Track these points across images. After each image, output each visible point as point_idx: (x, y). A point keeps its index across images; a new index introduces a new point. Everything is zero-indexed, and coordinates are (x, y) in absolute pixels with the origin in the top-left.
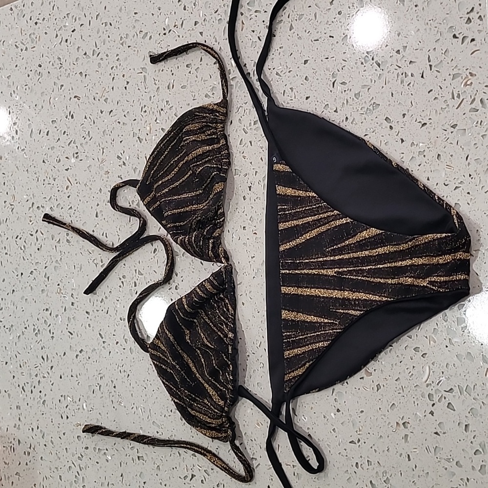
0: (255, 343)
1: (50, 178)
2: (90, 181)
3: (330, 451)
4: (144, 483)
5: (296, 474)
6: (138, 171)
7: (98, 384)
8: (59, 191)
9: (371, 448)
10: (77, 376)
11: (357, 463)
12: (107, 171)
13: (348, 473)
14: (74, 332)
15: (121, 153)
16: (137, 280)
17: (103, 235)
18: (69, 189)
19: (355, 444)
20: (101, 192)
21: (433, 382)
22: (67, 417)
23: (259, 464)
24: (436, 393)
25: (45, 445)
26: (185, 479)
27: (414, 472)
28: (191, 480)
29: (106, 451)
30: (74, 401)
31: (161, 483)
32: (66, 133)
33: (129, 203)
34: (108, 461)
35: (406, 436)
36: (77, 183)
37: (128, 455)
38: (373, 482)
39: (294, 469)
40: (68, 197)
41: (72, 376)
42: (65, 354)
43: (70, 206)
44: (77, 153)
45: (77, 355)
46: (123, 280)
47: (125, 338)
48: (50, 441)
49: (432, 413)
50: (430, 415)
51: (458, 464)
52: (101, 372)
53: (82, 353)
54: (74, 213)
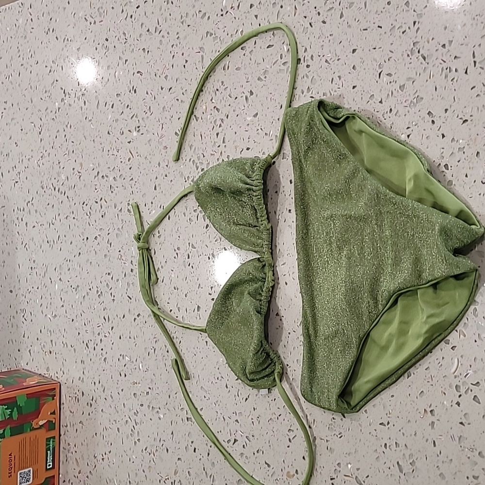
0: (296, 322)
1: (114, 150)
2: (150, 154)
3: (361, 430)
4: (192, 442)
5: (329, 448)
6: (193, 148)
7: (153, 347)
8: (121, 162)
9: (400, 431)
10: (134, 338)
11: (386, 444)
12: (166, 146)
13: (377, 453)
14: (133, 297)
15: (179, 130)
16: (191, 252)
17: (160, 207)
18: (130, 161)
19: (385, 426)
20: (159, 166)
21: (461, 374)
22: (125, 376)
23: (296, 436)
24: (463, 385)
25: (106, 399)
26: (228, 443)
27: (438, 458)
28: (234, 444)
29: (159, 410)
30: (131, 361)
31: (207, 444)
32: (129, 107)
33: (185, 179)
34: (160, 419)
35: (433, 423)
36: (138, 156)
37: (178, 415)
38: (400, 463)
39: (328, 443)
40: (130, 169)
41: (130, 338)
42: (124, 316)
43: (131, 178)
44: (139, 127)
45: (135, 319)
46: (177, 251)
47: (178, 306)
48: (110, 396)
49: (458, 404)
50: (457, 405)
51: (481, 454)
52: (156, 336)
53: (140, 317)
54: (135, 185)
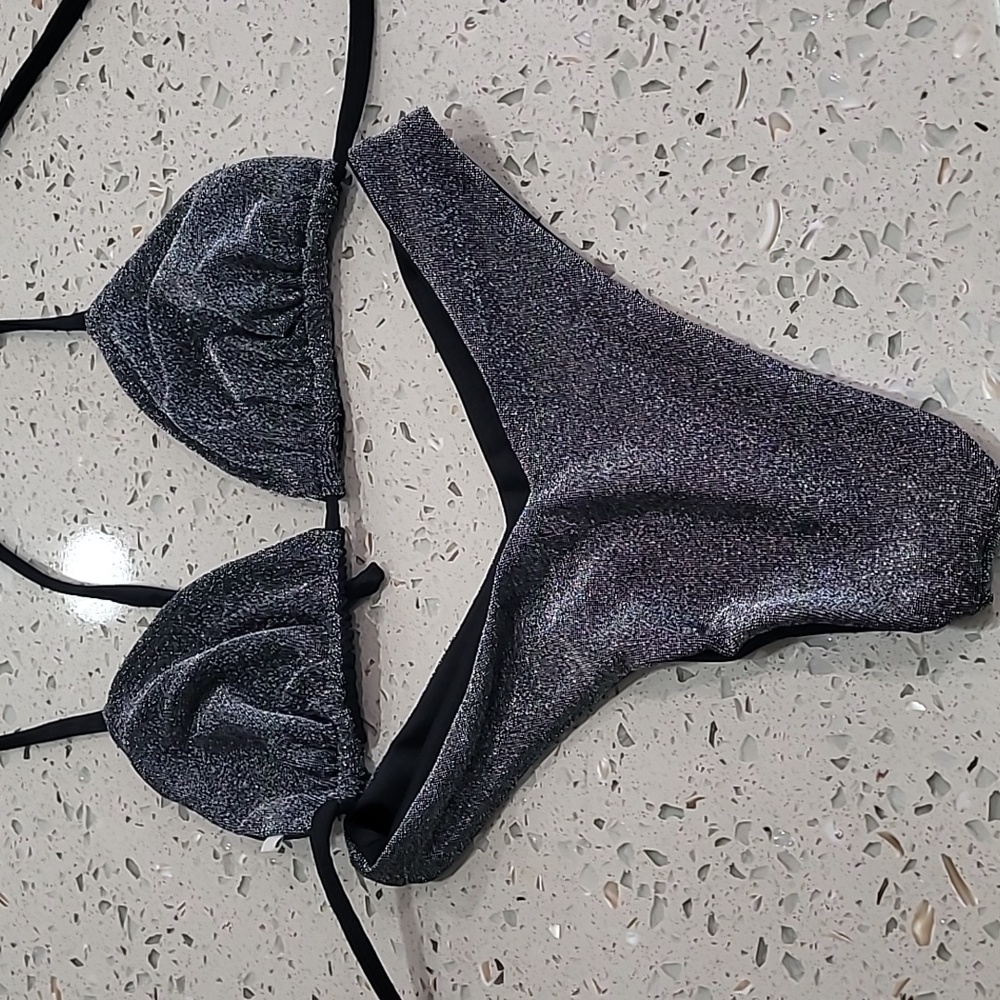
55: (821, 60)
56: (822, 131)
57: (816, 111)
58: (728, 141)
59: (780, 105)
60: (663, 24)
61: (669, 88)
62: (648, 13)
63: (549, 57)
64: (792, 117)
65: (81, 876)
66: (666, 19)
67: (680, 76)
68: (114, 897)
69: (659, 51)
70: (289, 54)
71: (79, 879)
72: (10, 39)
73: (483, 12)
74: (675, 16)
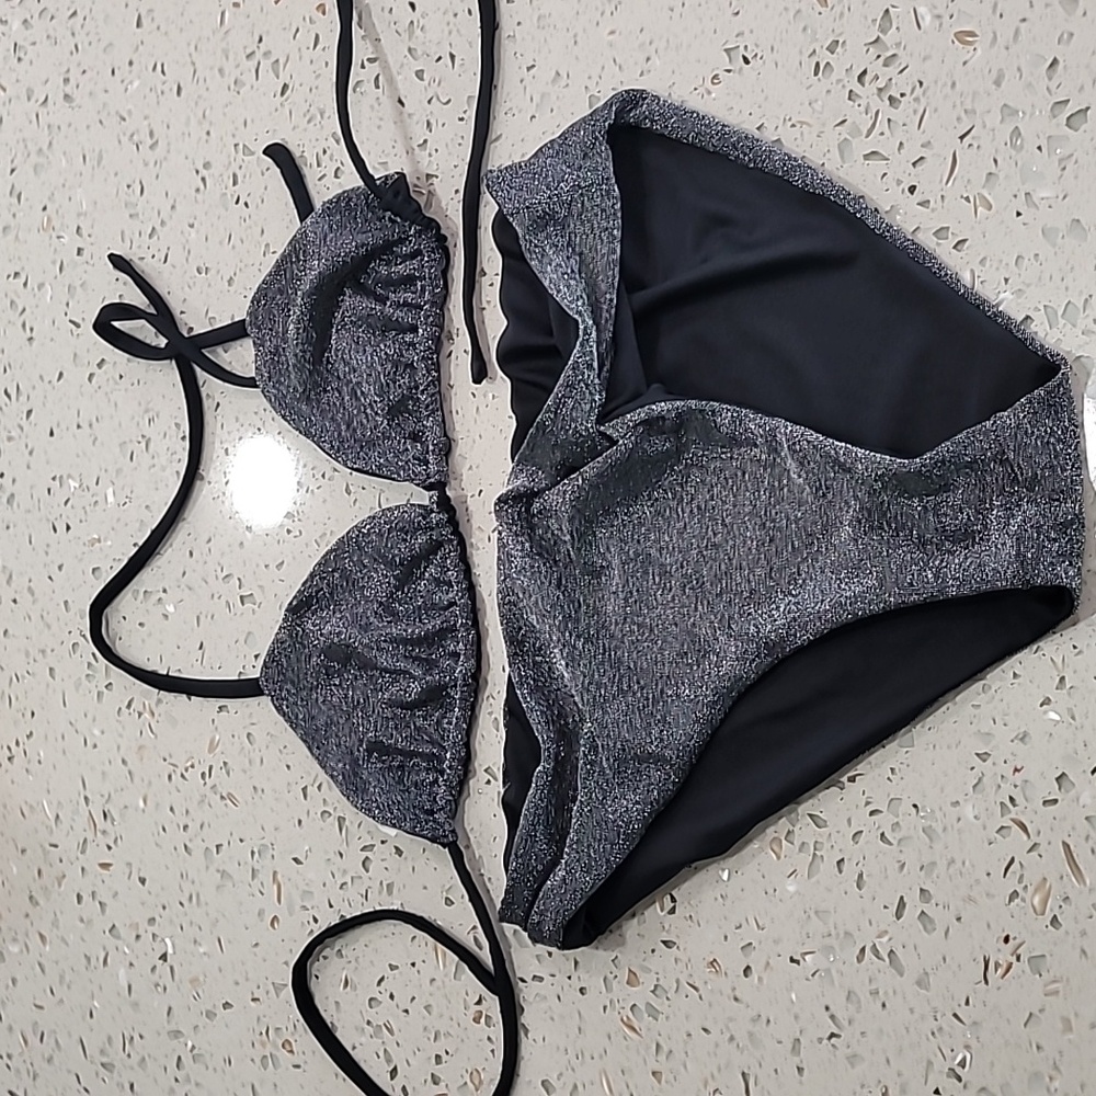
55: (1024, 152)
56: (1019, 214)
57: (1015, 196)
58: (936, 213)
59: (984, 187)
60: (888, 102)
61: (888, 159)
62: (875, 91)
63: (785, 119)
64: (994, 198)
65: (306, 787)
66: (890, 98)
67: (899, 150)
68: (335, 809)
69: (881, 125)
70: (550, 85)
71: (304, 790)
72: (294, 38)
73: (729, 71)
74: (899, 96)
